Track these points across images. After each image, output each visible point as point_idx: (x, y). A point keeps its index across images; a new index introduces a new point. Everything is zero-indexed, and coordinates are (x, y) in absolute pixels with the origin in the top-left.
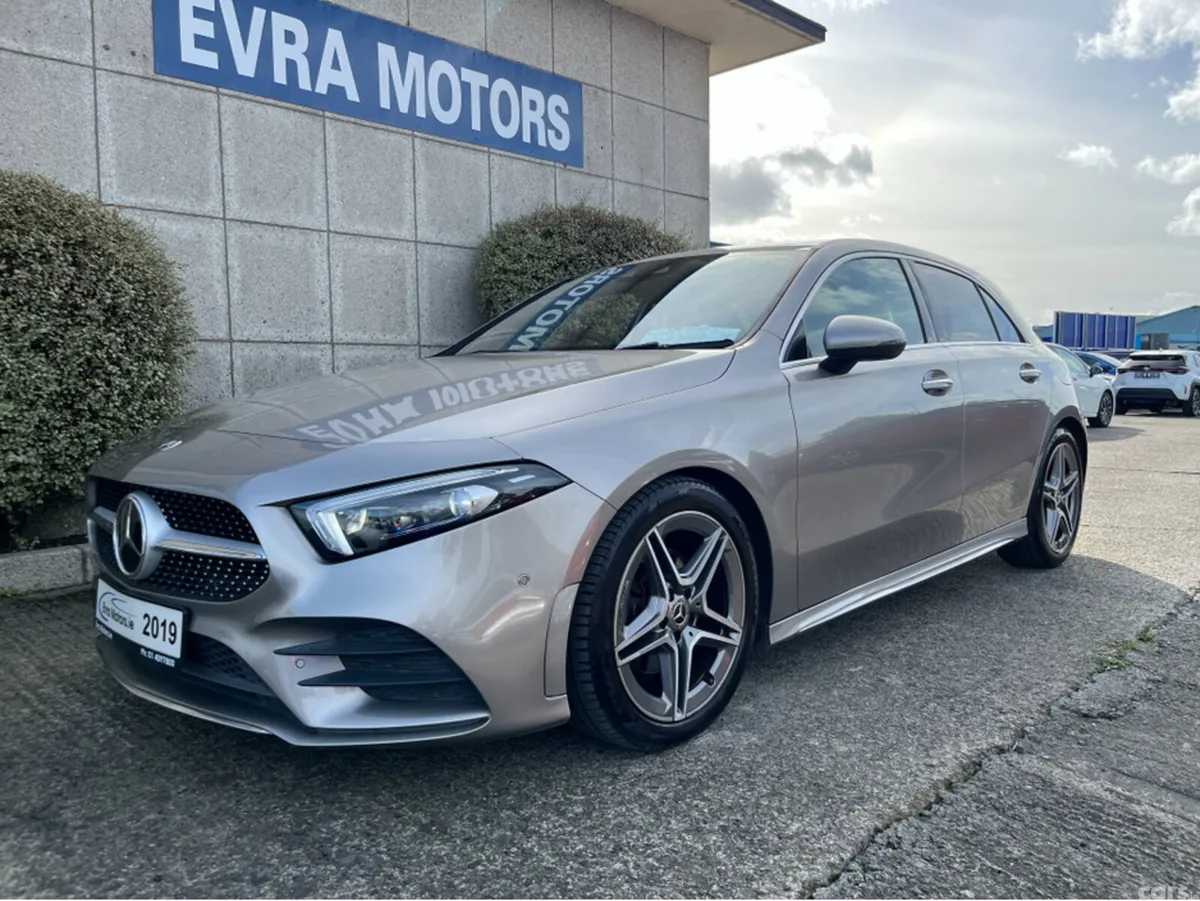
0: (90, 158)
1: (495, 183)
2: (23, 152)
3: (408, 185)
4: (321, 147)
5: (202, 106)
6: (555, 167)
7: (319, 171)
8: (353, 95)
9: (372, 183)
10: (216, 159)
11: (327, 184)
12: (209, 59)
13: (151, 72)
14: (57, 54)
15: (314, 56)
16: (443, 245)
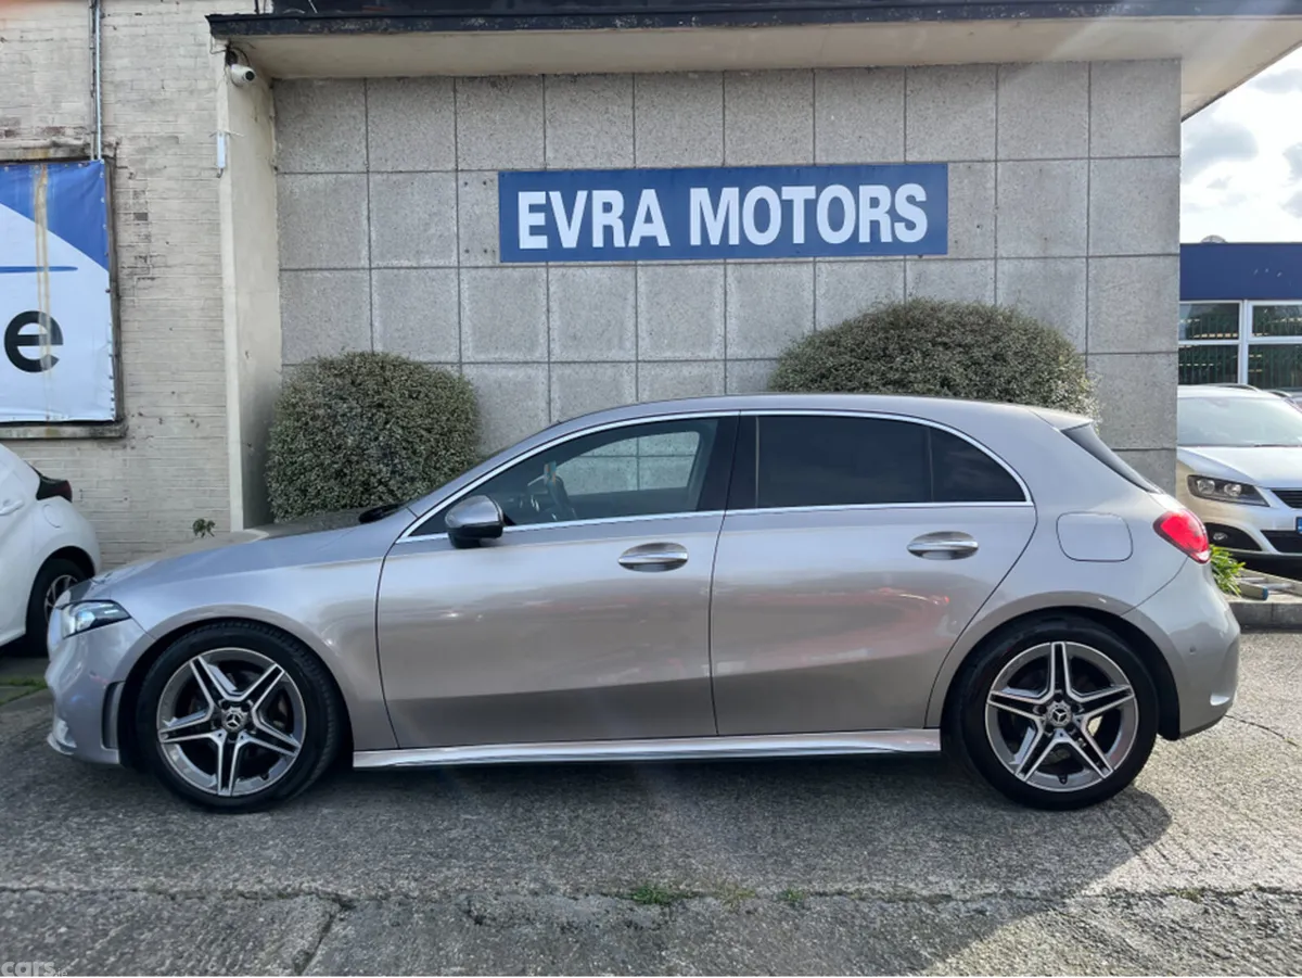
0: (455, 332)
1: (821, 291)
2: (413, 334)
3: (718, 310)
4: (632, 292)
5: (534, 279)
6: (905, 260)
7: (630, 311)
8: (664, 241)
9: (681, 314)
10: (544, 318)
11: (637, 322)
12: (541, 242)
13: (498, 262)
14: (435, 263)
15: (628, 219)
16: (755, 360)
